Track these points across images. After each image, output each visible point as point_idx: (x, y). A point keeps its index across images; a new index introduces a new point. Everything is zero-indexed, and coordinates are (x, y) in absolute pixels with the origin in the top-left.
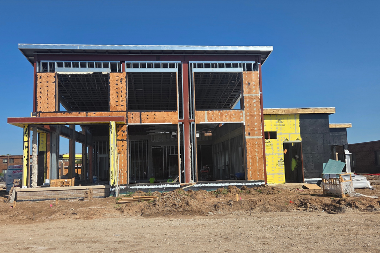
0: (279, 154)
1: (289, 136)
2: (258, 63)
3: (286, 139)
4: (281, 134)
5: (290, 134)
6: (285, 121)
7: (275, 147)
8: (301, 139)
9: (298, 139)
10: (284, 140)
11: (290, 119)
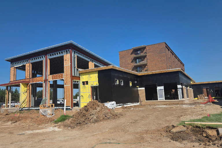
0: (89, 92)
1: (93, 83)
2: (70, 50)
3: (92, 85)
4: (90, 82)
5: (93, 82)
6: (92, 75)
7: (87, 88)
8: (98, 84)
9: (97, 84)
10: (91, 85)
11: (94, 74)
